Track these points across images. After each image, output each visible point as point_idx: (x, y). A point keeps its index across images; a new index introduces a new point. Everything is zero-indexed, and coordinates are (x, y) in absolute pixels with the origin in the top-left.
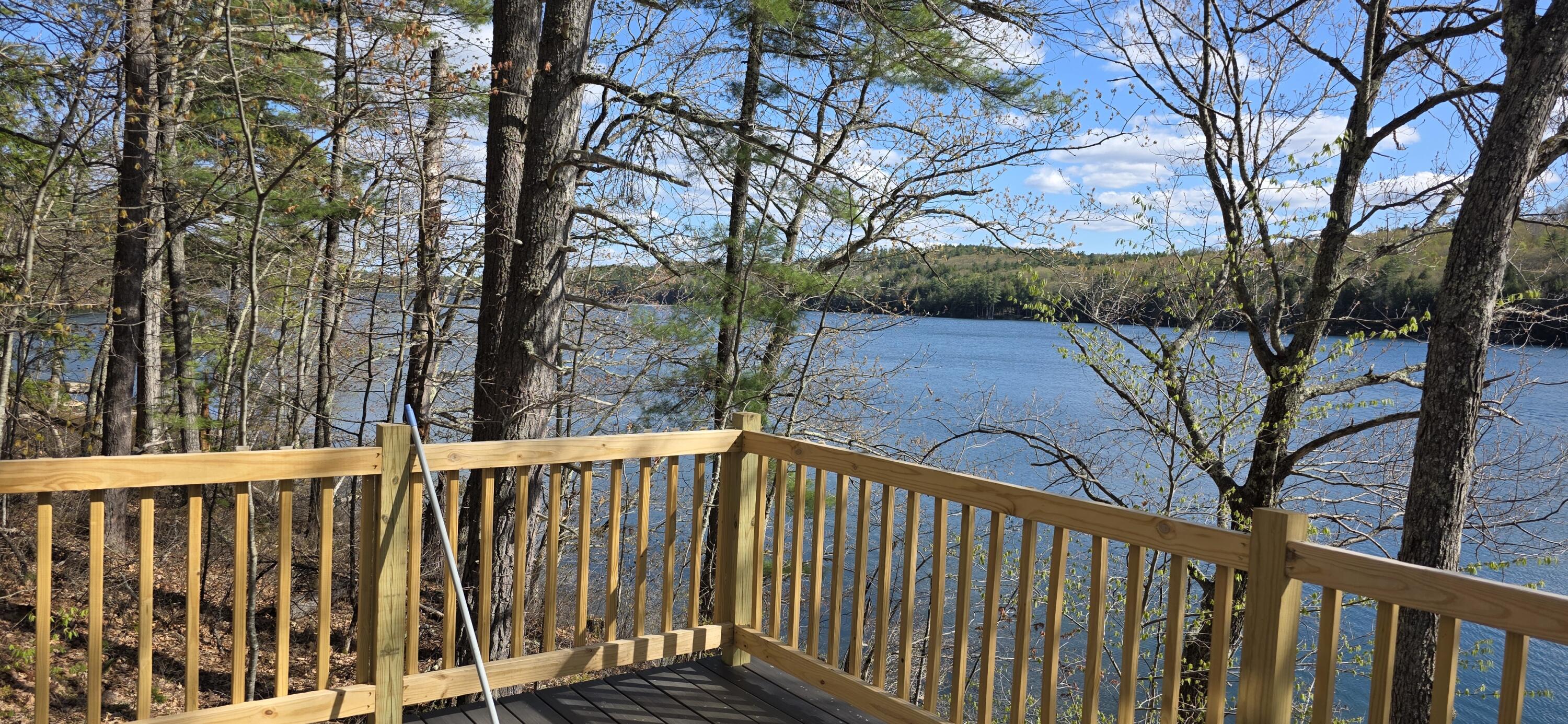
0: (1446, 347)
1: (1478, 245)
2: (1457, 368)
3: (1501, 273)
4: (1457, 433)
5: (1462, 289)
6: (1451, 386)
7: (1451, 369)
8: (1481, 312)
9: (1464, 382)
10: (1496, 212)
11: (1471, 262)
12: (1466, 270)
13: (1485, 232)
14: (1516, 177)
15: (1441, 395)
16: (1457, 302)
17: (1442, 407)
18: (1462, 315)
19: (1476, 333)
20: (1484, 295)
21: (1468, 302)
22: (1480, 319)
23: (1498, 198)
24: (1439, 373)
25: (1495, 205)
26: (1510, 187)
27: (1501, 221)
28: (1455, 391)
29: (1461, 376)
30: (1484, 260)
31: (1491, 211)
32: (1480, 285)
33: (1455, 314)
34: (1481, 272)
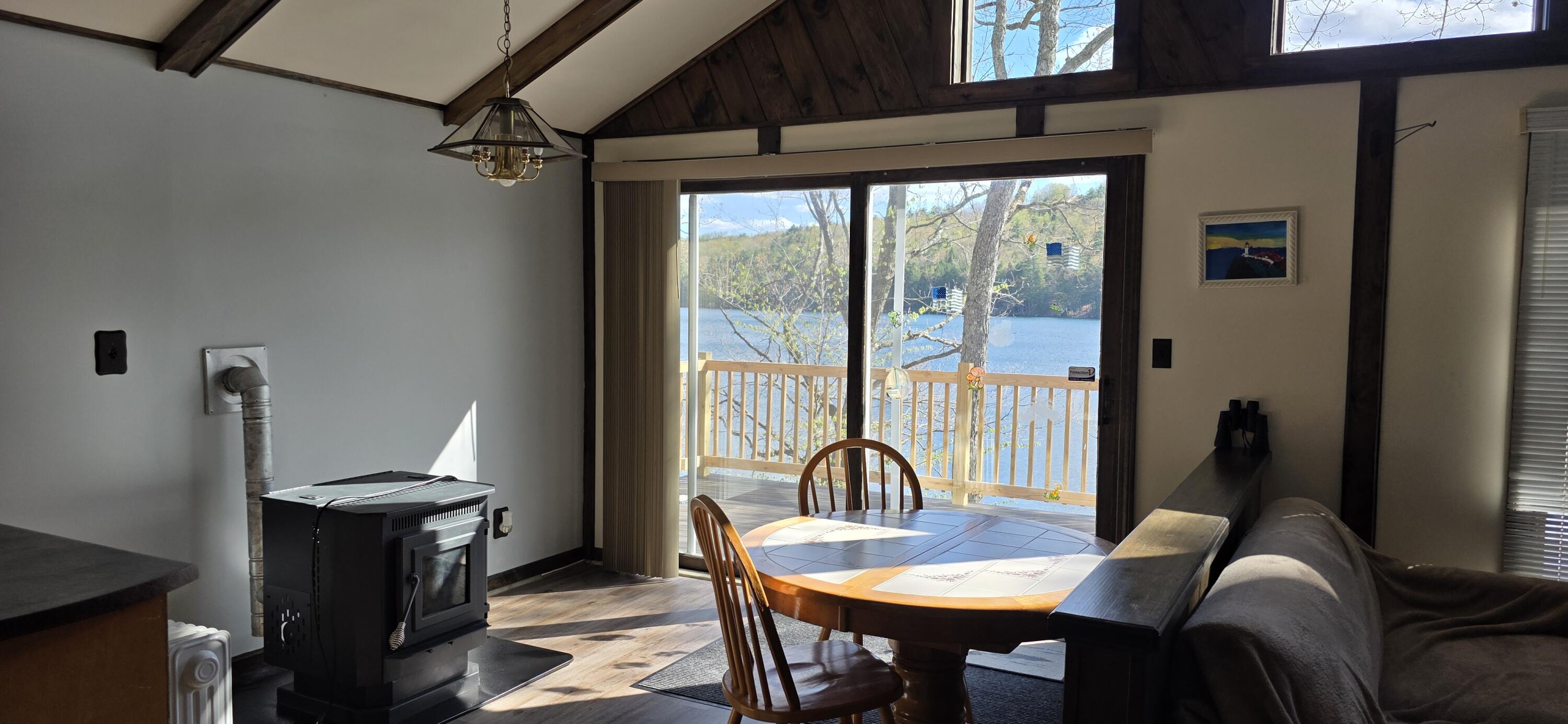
0: (973, 312)
1: (984, 260)
2: (978, 322)
3: (995, 275)
4: (979, 355)
5: (978, 282)
6: (976, 331)
7: (975, 323)
8: (987, 293)
9: (981, 329)
10: (992, 243)
11: (982, 268)
12: (980, 273)
13: (988, 253)
14: (1000, 226)
15: (971, 336)
16: (977, 289)
17: (972, 342)
18: (979, 295)
19: (985, 304)
20: (988, 285)
21: (981, 289)
22: (987, 297)
23: (992, 236)
24: (970, 325)
25: (991, 239)
26: (997, 231)
27: (994, 247)
28: (978, 334)
29: (980, 326)
30: (988, 267)
31: (990, 242)
32: (986, 280)
33: (976, 295)
34: (986, 273)
